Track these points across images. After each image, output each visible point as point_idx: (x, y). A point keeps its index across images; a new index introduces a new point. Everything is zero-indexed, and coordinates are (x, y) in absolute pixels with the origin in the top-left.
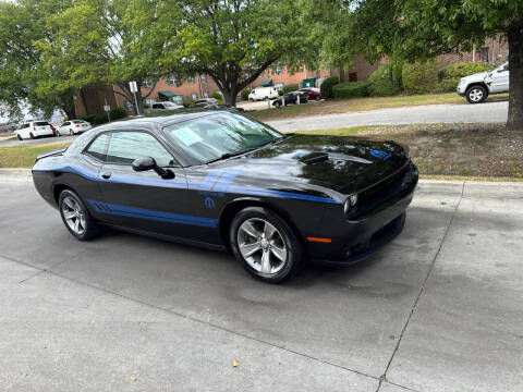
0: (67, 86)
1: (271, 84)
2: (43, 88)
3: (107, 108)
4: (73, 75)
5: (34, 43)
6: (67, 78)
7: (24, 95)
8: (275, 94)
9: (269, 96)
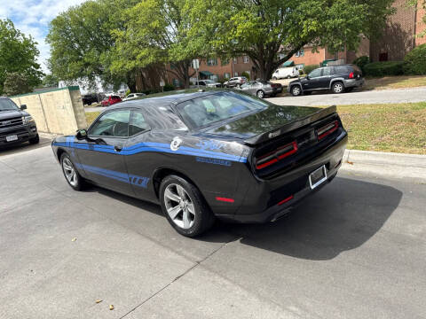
0: (133, 65)
1: (292, 65)
2: (115, 67)
3: (162, 84)
4: (139, 56)
5: (112, 32)
6: (134, 58)
7: (100, 73)
8: (297, 73)
9: (292, 75)
